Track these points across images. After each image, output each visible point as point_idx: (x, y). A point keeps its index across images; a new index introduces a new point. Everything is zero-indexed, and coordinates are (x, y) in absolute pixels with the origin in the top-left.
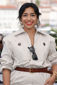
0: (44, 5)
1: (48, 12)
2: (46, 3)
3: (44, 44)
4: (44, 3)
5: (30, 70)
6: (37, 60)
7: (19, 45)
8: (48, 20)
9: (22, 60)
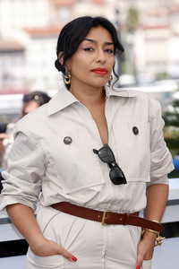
0: (152, 22)
1: (163, 40)
2: (157, 15)
3: (135, 131)
4: (150, 15)
5: (104, 218)
6: (125, 182)
7: (68, 141)
8: (165, 63)
9: (80, 186)
